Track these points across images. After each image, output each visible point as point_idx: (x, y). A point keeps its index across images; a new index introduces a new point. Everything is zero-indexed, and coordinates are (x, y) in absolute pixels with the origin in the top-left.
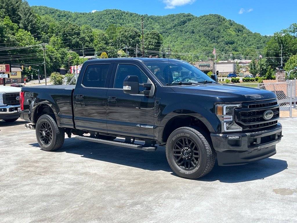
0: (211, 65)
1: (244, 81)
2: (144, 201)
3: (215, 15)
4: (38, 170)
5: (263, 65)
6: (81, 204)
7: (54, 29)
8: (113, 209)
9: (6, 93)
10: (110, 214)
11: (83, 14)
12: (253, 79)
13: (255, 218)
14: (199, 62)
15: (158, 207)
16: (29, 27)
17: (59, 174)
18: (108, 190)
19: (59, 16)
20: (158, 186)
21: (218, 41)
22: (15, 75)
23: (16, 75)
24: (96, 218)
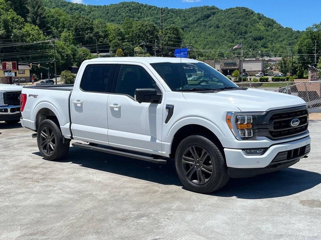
0: (237, 63)
1: (274, 80)
2: (151, 213)
3: (242, 8)
4: (36, 177)
5: (294, 63)
6: (80, 215)
7: (65, 23)
8: (115, 221)
9: (7, 92)
10: (111, 228)
11: (98, 7)
12: (283, 78)
13: (278, 233)
14: (224, 60)
15: (166, 220)
16: (37, 21)
17: (59, 181)
18: (111, 200)
19: (72, 10)
20: (168, 196)
21: (246, 36)
22: (23, 73)
23: (25, 73)
24: (94, 232)
